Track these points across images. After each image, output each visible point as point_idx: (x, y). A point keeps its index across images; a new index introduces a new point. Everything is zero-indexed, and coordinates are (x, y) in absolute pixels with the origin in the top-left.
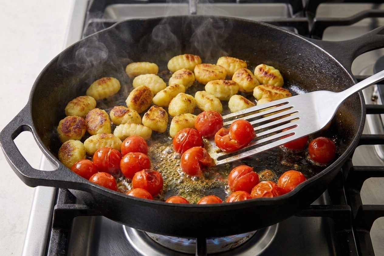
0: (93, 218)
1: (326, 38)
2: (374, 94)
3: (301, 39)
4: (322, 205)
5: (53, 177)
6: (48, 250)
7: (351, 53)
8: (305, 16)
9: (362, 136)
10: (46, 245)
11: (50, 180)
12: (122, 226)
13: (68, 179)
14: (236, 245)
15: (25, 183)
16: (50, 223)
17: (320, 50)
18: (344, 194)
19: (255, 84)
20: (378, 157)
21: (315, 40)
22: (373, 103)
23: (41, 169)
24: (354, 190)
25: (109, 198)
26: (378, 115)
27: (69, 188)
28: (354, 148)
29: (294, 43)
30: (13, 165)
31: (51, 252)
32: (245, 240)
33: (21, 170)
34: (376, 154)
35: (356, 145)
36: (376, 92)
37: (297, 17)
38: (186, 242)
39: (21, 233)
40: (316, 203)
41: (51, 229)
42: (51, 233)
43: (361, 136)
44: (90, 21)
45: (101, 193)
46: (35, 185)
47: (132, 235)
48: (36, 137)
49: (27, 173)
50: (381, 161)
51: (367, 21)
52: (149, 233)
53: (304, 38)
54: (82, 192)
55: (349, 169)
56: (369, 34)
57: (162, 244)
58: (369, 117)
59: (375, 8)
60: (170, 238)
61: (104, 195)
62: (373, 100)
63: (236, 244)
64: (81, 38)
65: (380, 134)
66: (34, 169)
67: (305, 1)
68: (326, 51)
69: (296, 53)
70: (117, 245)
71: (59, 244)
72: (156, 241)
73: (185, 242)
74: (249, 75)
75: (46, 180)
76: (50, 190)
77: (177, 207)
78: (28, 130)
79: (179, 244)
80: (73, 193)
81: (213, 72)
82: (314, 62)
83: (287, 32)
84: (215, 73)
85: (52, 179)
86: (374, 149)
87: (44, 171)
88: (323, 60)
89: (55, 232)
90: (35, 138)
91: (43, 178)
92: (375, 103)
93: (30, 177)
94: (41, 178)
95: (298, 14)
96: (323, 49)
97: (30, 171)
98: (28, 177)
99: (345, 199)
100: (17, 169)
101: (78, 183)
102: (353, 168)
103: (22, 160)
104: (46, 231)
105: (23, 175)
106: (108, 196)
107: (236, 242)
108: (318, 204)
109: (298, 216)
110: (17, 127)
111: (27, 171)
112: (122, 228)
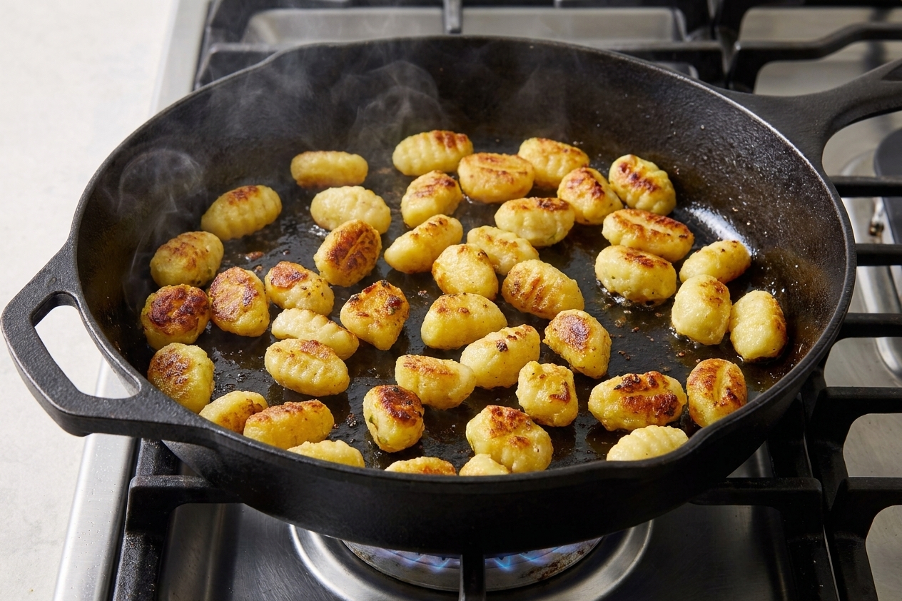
0: (221, 508)
1: (763, 89)
2: (876, 219)
3: (704, 91)
4: (755, 478)
5: (128, 413)
6: (115, 583)
7: (821, 123)
8: (713, 37)
9: (847, 318)
10: (110, 572)
11: (119, 420)
12: (288, 526)
13: (160, 417)
14: (554, 571)
15: (61, 426)
16: (119, 520)
17: (749, 118)
18: (805, 454)
19: (611, 205)
20: (884, 366)
21: (737, 93)
22: (873, 241)
23: (100, 395)
24: (829, 443)
25: (258, 461)
26: (884, 269)
27: (165, 439)
28: (828, 346)
29: (688, 100)
30: (34, 386)
31: (123, 586)
32: (575, 558)
33: (52, 397)
34: (879, 358)
35: (833, 338)
36: (880, 215)
37: (695, 39)
38: (438, 565)
39: (54, 543)
40: (740, 473)
41: (123, 534)
42: (122, 544)
43: (844, 319)
44: (214, 50)
45: (239, 450)
46: (85, 432)
47: (310, 547)
48: (87, 320)
49: (66, 405)
50: (893, 376)
51: (858, 49)
52: (350, 543)
53: (711, 88)
54: (195, 446)
55: (817, 393)
56: (864, 80)
57: (380, 569)
58: (863, 272)
59: (877, 18)
60: (400, 555)
61: (246, 454)
62: (873, 234)
63: (553, 568)
64: (193, 89)
65: (890, 312)
66: (83, 394)
67: (713, 3)
68: (762, 118)
69: (692, 124)
70: (275, 571)
71: (142, 569)
72: (367, 562)
73: (436, 564)
74: (597, 184)
75: (110, 419)
76: (120, 444)
77: (416, 482)
78: (68, 303)
79: (419, 570)
80: (175, 451)
81: (504, 173)
82: (735, 144)
83: (671, 74)
84: (510, 177)
85: (125, 417)
86: (875, 346)
87: (106, 399)
88: (755, 141)
89: (132, 541)
90: (85, 323)
91: (104, 415)
92: (877, 241)
93: (73, 413)
94: (99, 415)
95: (697, 33)
96: (756, 114)
97: (75, 398)
98: (67, 411)
99: (808, 465)
100: (45, 395)
101: (186, 426)
102: (825, 391)
103: (56, 373)
104: (111, 539)
105: (57, 408)
106: (256, 457)
107: (554, 565)
108: (744, 475)
109: (699, 504)
110: (43, 295)
111: (66, 398)
112: (288, 532)
